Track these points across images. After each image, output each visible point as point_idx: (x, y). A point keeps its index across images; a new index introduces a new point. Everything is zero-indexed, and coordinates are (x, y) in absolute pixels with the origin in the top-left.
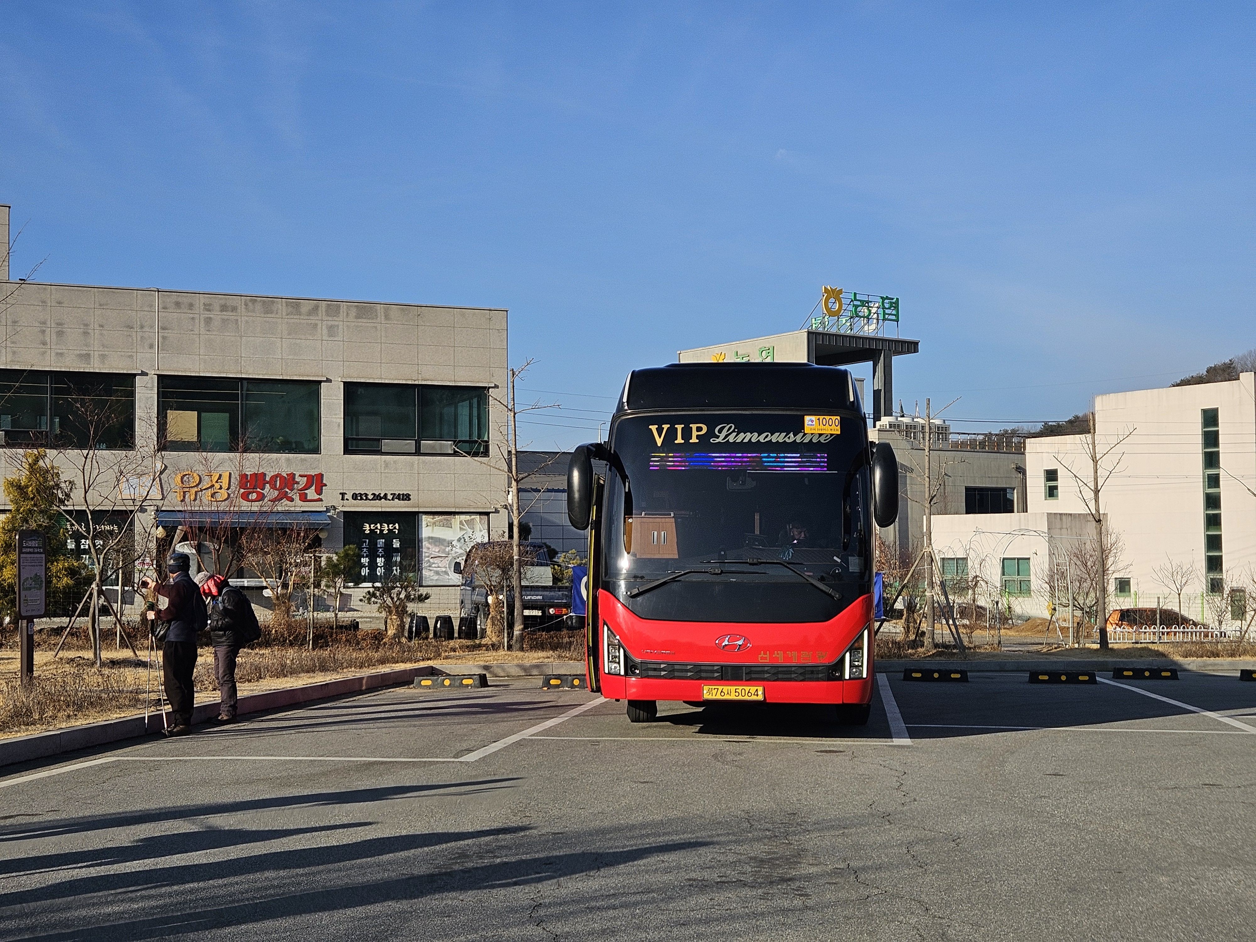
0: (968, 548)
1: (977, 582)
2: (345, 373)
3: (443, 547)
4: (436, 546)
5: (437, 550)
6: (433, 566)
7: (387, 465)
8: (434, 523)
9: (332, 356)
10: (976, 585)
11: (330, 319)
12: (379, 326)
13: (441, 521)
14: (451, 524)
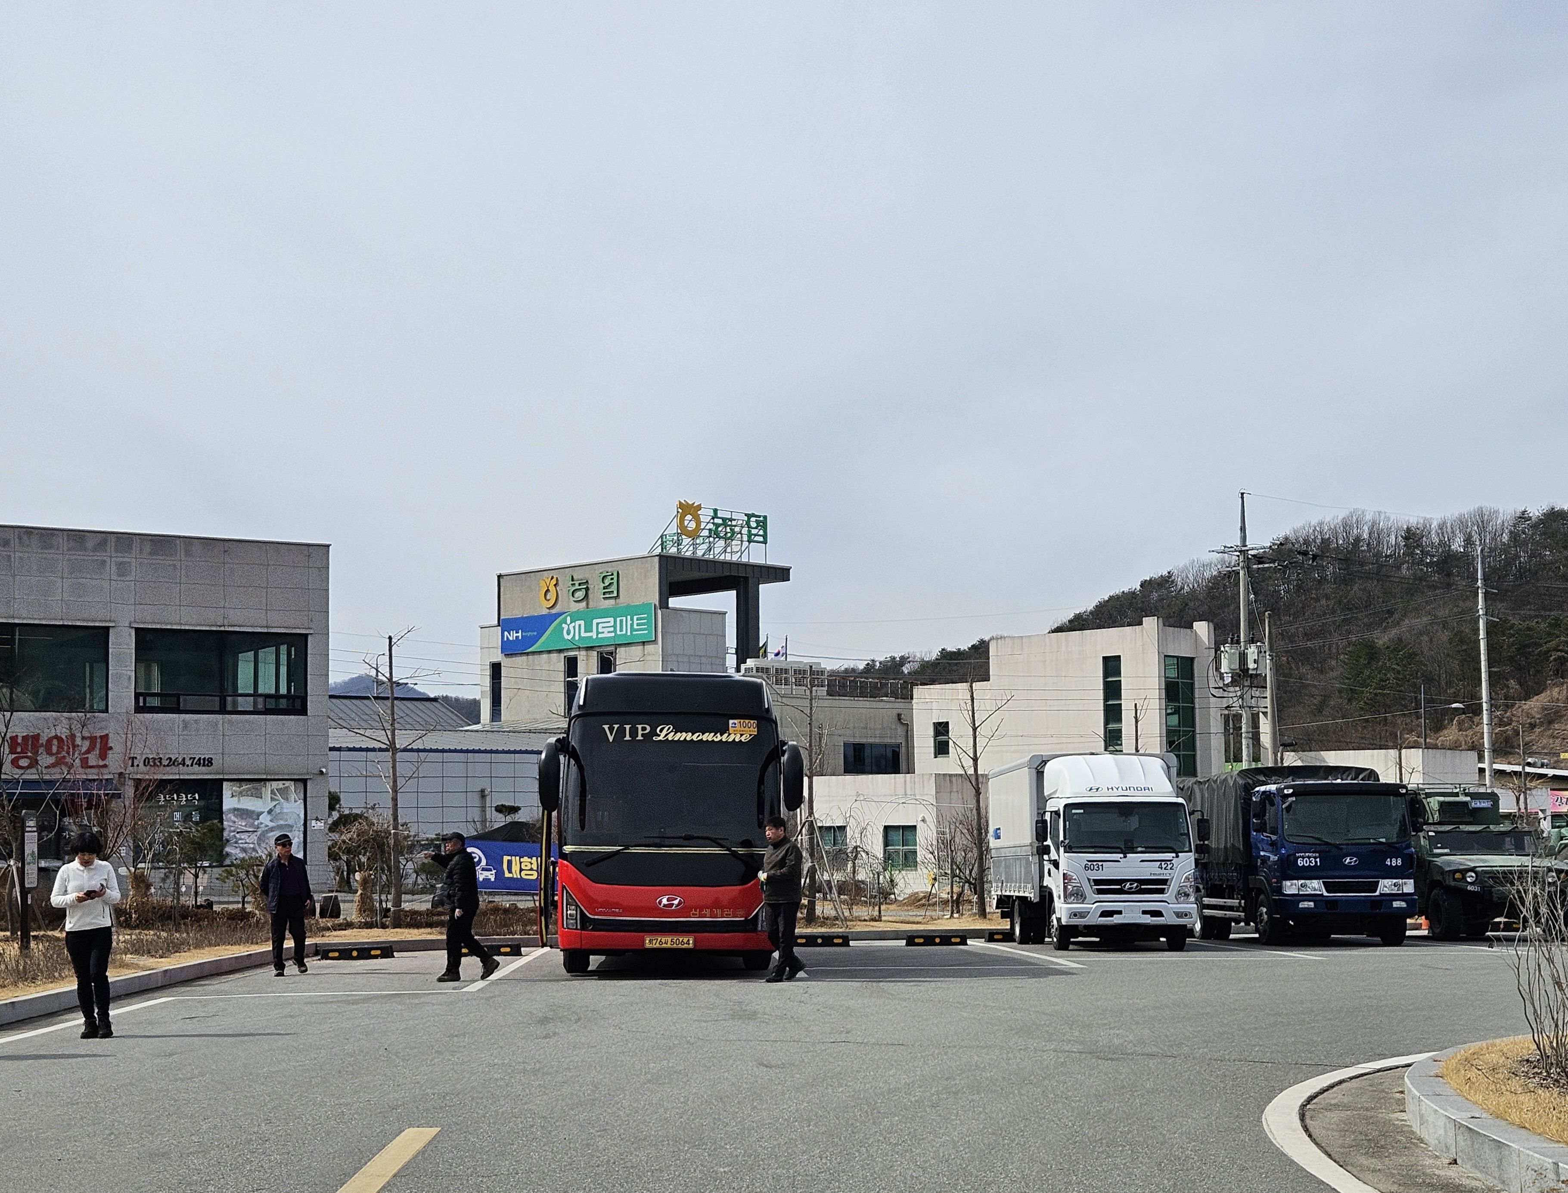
0: (848, 815)
1: (857, 853)
2: (137, 617)
3: (251, 821)
4: (242, 819)
5: (244, 824)
6: (240, 842)
7: (186, 726)
8: (241, 793)
9: (123, 599)
10: (856, 857)
11: (120, 555)
12: (178, 564)
13: (249, 789)
14: (261, 793)
